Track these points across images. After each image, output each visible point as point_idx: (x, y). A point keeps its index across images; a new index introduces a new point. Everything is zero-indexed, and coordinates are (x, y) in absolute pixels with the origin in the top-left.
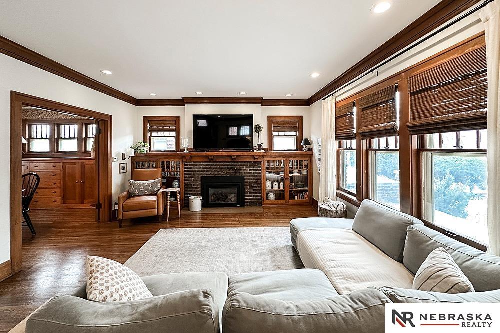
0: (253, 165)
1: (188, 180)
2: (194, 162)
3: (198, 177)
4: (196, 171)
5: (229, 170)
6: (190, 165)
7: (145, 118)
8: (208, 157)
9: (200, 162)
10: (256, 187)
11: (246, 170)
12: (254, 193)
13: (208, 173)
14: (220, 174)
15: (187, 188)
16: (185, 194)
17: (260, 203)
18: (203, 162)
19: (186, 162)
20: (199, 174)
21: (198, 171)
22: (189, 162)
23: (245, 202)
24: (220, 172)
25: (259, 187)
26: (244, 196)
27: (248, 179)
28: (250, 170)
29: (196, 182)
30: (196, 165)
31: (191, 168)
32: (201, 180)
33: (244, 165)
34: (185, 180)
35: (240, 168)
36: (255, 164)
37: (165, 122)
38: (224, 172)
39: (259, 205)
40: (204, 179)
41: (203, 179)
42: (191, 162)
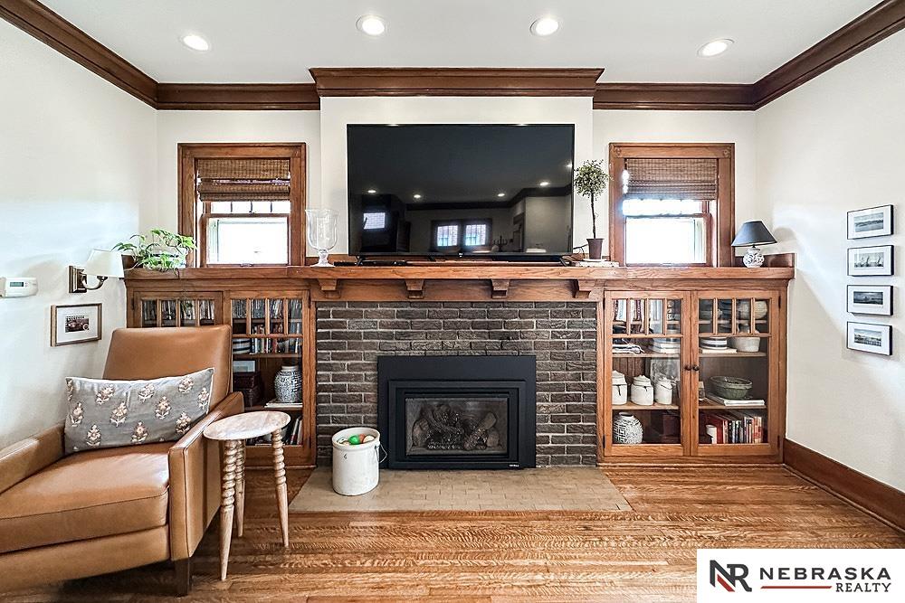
0: (565, 314)
1: (328, 367)
2: (352, 304)
3: (366, 359)
4: (358, 336)
5: (479, 335)
6: (336, 314)
7: (184, 148)
8: (402, 283)
9: (373, 304)
10: (577, 398)
11: (539, 335)
12: (567, 419)
13: (402, 344)
14: (444, 347)
15: (327, 399)
16: (318, 420)
17: (589, 454)
18: (383, 304)
19: (322, 304)
20: (367, 347)
21: (367, 336)
22: (331, 304)
23: (534, 451)
24: (447, 342)
25: (588, 398)
26: (535, 430)
27: (550, 367)
28: (554, 336)
29: (357, 378)
30: (359, 315)
31: (341, 325)
32: (378, 367)
33: (536, 314)
34: (318, 367)
35: (520, 326)
36: (572, 310)
37: (252, 164)
38: (460, 343)
39: (586, 461)
40: (386, 366)
41: (383, 364)
42: (342, 304)
